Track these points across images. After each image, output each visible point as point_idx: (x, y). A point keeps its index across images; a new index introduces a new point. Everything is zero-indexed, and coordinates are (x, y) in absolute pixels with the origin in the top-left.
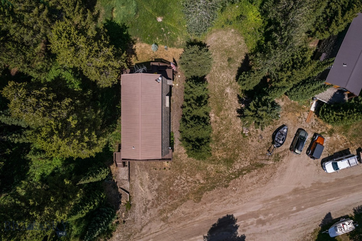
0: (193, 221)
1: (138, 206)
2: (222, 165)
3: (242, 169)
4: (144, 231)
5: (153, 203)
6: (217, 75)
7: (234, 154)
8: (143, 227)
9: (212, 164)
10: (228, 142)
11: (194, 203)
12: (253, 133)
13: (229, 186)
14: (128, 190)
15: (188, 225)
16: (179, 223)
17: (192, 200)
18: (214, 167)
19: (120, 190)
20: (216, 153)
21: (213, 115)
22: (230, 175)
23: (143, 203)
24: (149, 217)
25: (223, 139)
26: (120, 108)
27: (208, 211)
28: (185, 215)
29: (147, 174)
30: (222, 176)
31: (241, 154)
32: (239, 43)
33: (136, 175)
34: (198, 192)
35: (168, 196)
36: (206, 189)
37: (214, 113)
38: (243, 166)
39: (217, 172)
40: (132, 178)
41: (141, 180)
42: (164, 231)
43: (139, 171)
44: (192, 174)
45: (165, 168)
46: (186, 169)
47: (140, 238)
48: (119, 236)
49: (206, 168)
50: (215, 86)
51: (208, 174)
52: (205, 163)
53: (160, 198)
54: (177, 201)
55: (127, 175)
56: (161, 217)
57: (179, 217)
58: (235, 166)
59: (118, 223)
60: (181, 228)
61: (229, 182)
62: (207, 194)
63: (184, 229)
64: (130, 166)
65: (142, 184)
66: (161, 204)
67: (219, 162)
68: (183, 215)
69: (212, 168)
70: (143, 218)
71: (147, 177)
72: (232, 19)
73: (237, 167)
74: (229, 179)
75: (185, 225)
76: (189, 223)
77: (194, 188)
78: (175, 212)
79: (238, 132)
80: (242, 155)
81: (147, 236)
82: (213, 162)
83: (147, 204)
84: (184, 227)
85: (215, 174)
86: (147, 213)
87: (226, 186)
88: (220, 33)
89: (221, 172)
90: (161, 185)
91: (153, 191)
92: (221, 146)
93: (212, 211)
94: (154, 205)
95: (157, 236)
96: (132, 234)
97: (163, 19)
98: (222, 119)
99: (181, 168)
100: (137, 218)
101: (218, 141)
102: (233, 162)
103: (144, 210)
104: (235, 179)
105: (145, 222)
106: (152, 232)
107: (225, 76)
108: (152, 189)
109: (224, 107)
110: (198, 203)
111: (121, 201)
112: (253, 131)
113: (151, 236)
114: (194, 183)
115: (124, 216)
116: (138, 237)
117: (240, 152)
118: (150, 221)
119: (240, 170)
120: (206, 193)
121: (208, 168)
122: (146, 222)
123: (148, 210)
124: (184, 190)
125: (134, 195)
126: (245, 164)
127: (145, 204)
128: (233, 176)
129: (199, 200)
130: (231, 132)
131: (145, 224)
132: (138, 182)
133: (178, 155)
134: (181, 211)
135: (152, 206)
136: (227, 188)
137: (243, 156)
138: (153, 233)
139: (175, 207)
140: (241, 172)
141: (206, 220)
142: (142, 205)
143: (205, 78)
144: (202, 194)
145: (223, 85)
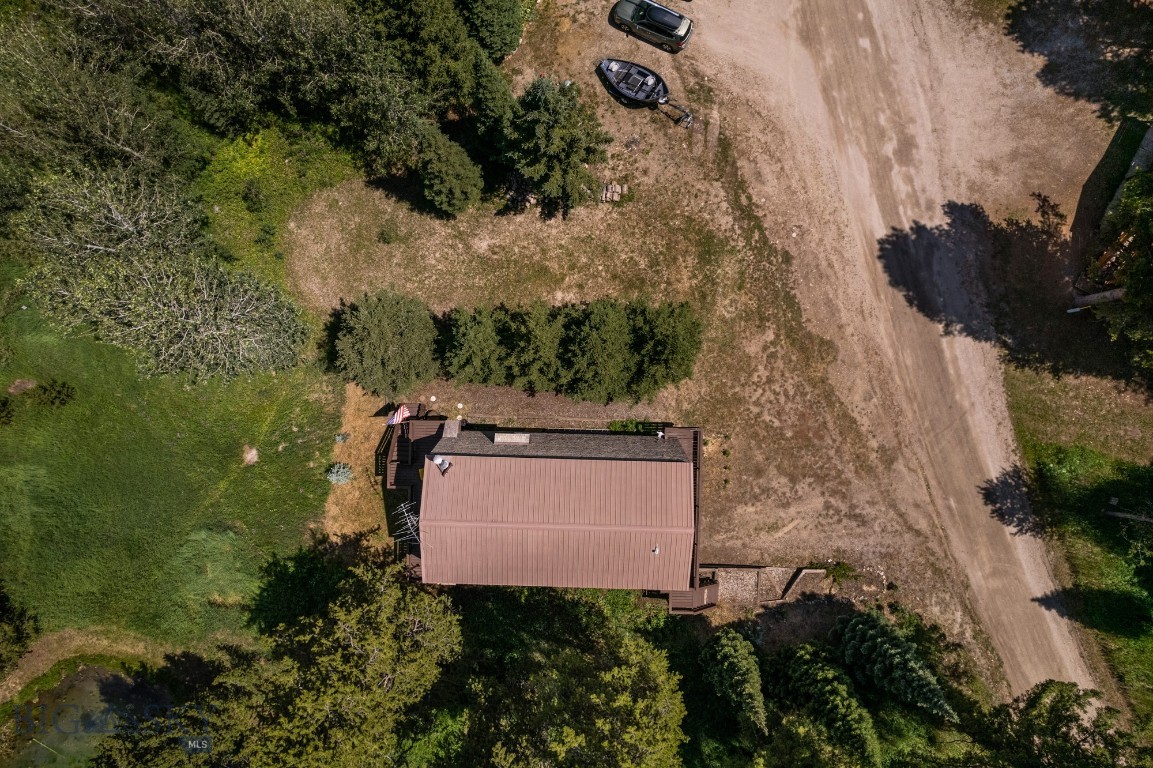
0: (895, 368)
1: (842, 540)
2: (719, 271)
3: (732, 208)
4: (923, 525)
5: (834, 493)
6: (434, 278)
7: (685, 232)
8: (910, 528)
9: (714, 303)
10: (645, 248)
11: (839, 362)
12: (620, 168)
13: (787, 248)
14: (791, 572)
15: (908, 383)
16: (901, 412)
17: (829, 369)
18: (725, 296)
19: (790, 598)
20: (681, 290)
21: (559, 295)
22: (751, 245)
23: (833, 526)
24: (877, 507)
25: (636, 264)
26: (530, 589)
27: (864, 320)
28: (875, 392)
29: (740, 510)
30: (754, 272)
31: (687, 208)
32: (333, 205)
33: (744, 545)
34: (803, 349)
35: (814, 446)
36: (794, 323)
37: (551, 291)
38: (724, 205)
39: (740, 289)
40: (753, 556)
41: (761, 529)
42: (924, 460)
43: (729, 535)
44: (746, 365)
45: (725, 453)
46: (729, 384)
47: (944, 540)
48: (937, 603)
49: (726, 322)
50: (467, 287)
51: (747, 315)
52: (709, 325)
53: (819, 471)
54: (829, 418)
55: (742, 573)
56: (881, 468)
57: (881, 412)
58: (723, 228)
59: (894, 608)
60: (915, 405)
61: (773, 250)
62: (809, 320)
63: (919, 395)
64: (714, 562)
65: (773, 528)
66: (840, 467)
67: (710, 279)
68: (875, 400)
69: (727, 302)
70: (882, 525)
71: (751, 509)
72: (257, 227)
73: (725, 221)
74: (764, 248)
75: (906, 391)
76: (902, 379)
77: (791, 361)
78: (865, 423)
79: (615, 215)
80: (688, 206)
81: (938, 514)
82: (709, 299)
83: (838, 511)
84: (915, 396)
85: (746, 294)
86: (864, 512)
87: (787, 258)
88: (300, 267)
89: (742, 273)
90: (776, 466)
91: (796, 492)
92: (657, 272)
93: (866, 306)
94: (842, 490)
95: (939, 483)
96: (932, 564)
97: (252, 444)
98: (572, 267)
99: (725, 402)
100: (882, 546)
101: (643, 281)
102: (710, 236)
103: (854, 524)
104: (766, 229)
105: (892, 519)
106: (928, 499)
107: (437, 255)
108: (788, 495)
109: (536, 258)
110: (837, 351)
111: (826, 595)
112: (613, 169)
113: (939, 502)
114: (773, 361)
115: (873, 588)
116: (941, 544)
117: (678, 212)
118: (893, 505)
119: (738, 213)
120: (808, 324)
121: (727, 316)
122: (895, 517)
123: (858, 511)
124: (796, 394)
125: (806, 554)
126: (716, 196)
127: (836, 518)
128: (756, 236)
129: (827, 347)
130: (616, 238)
131: (900, 520)
132: (765, 540)
133: (684, 408)
134: (863, 405)
135: (844, 497)
136: (792, 257)
137: (692, 201)
138: (930, 495)
139: (848, 423)
140: (743, 211)
141: (894, 326)
142: (840, 526)
143: (440, 316)
144: (809, 335)
145: (463, 262)
